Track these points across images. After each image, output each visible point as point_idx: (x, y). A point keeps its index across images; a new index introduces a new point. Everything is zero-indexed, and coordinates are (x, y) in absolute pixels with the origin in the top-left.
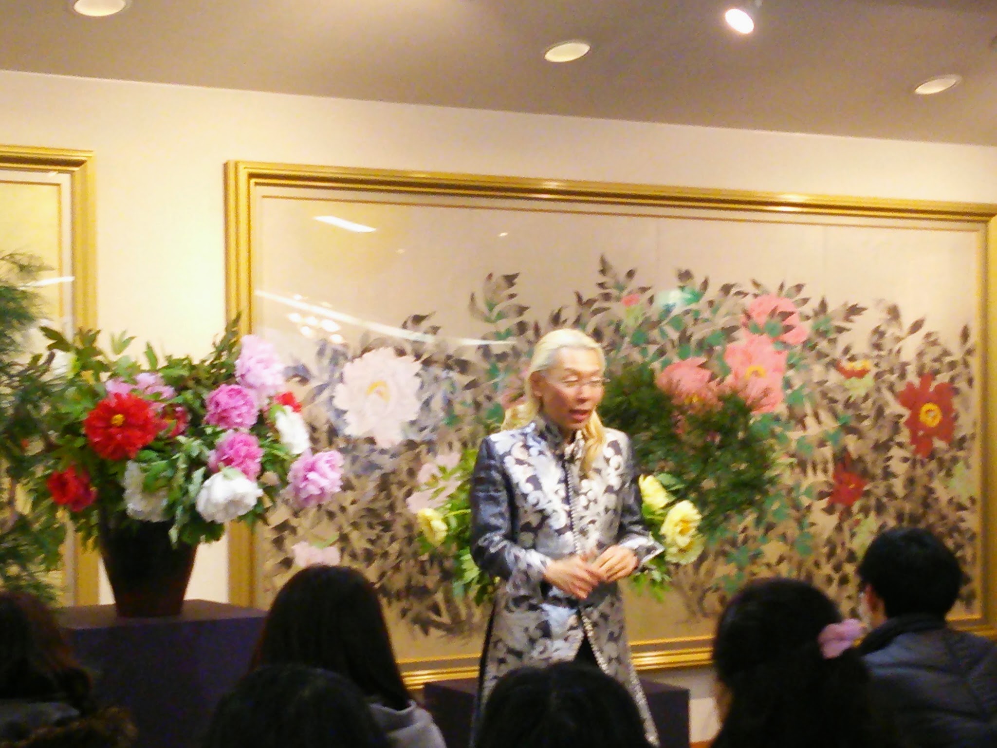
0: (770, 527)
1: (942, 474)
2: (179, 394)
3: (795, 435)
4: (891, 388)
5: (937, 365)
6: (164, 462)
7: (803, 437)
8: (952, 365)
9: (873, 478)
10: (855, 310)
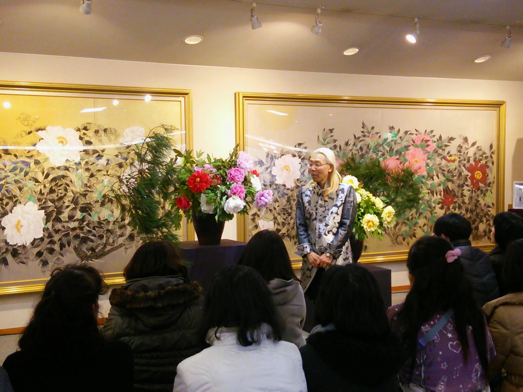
0: (421, 214)
1: (482, 195)
2: (218, 171)
3: (430, 182)
4: (464, 166)
5: (481, 157)
6: (213, 194)
7: (433, 183)
8: (486, 157)
9: (457, 197)
10: (452, 139)
